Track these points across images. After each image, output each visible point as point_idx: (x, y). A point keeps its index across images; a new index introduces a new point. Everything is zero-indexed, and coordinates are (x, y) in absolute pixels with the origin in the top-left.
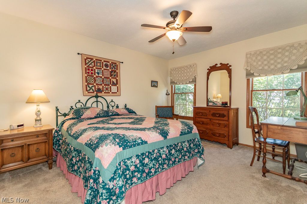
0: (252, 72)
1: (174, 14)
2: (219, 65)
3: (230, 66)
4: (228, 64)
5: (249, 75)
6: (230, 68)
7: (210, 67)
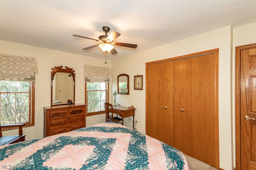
0: (89, 79)
1: (106, 29)
2: (64, 68)
3: (74, 71)
4: (72, 69)
5: (87, 80)
6: (74, 72)
7: (55, 67)
